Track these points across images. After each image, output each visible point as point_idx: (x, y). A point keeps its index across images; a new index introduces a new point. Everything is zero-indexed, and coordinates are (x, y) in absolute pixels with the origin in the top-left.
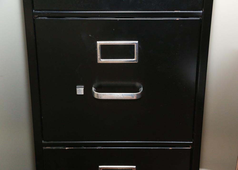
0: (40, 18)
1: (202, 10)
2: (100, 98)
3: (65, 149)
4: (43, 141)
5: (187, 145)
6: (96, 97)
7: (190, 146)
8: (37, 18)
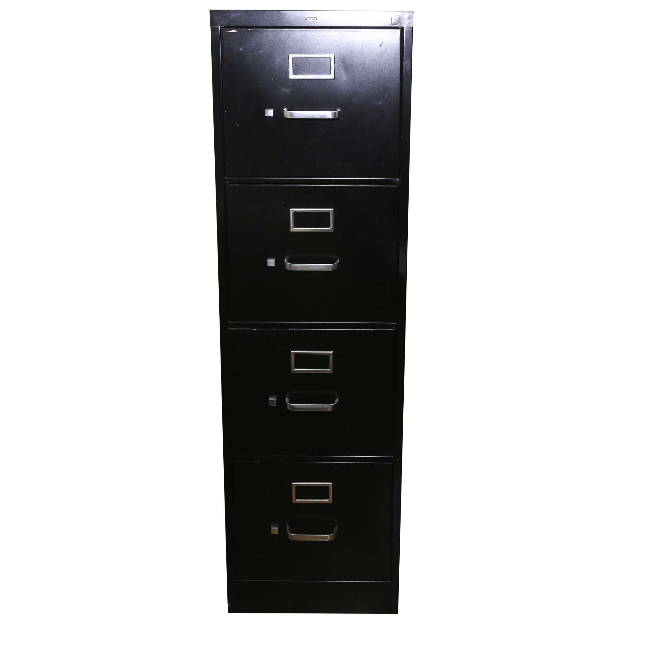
0: (231, 185)
1: (399, 177)
2: (292, 270)
3: (253, 330)
4: (229, 321)
5: (390, 326)
6: (288, 268)
7: (394, 327)
8: (229, 185)
